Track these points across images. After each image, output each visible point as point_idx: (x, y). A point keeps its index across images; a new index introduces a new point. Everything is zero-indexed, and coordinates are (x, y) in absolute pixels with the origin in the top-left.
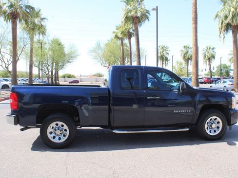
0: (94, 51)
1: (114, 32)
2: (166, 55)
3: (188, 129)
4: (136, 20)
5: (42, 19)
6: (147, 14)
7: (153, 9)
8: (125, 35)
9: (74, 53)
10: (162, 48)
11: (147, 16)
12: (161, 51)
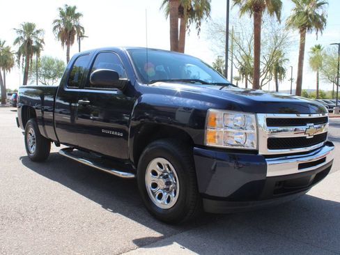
3: (133, 176)
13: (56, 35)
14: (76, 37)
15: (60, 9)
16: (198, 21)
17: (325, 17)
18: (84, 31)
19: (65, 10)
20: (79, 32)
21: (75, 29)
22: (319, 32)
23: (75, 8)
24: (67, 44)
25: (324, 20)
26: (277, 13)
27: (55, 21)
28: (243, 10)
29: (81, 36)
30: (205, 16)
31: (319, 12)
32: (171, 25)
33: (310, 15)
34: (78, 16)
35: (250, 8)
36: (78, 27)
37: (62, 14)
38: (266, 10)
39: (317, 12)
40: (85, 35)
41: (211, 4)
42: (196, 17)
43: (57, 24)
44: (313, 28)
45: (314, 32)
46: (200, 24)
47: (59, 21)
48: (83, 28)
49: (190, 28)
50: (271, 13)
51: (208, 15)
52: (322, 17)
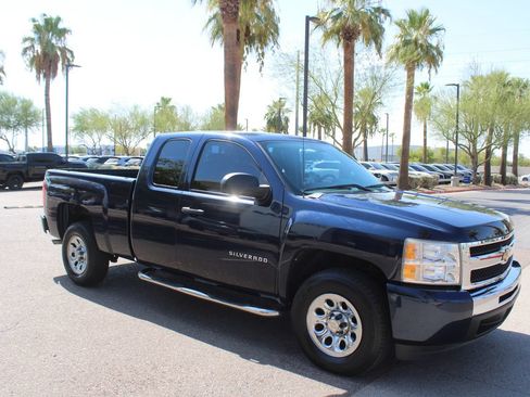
3: (277, 314)
5: (433, 31)
13: (28, 63)
14: (60, 65)
15: (34, 21)
16: (260, 51)
17: (441, 49)
18: (73, 56)
19: (42, 23)
20: (64, 57)
21: (59, 53)
22: (433, 71)
23: (59, 19)
24: (45, 76)
25: (440, 53)
26: (376, 43)
27: (25, 40)
28: (327, 36)
29: (68, 66)
30: (271, 44)
31: (433, 41)
32: (226, 59)
33: (421, 46)
34: (63, 32)
35: (338, 33)
36: (64, 50)
37: (38, 29)
38: (361, 37)
39: (429, 41)
40: (74, 63)
41: (280, 25)
42: (257, 44)
43: (28, 44)
44: (425, 63)
45: (426, 69)
46: (263, 54)
47: (33, 40)
48: (71, 52)
49: (247, 60)
50: (368, 43)
51: (275, 42)
52: (437, 48)
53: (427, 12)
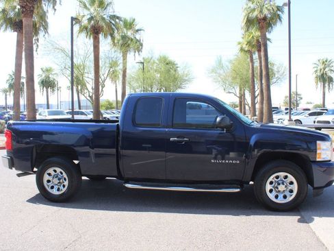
0: (213, 71)
1: (239, 43)
2: (329, 74)
3: (238, 190)
4: (262, 23)
5: (138, 31)
6: (279, 13)
7: (285, 4)
8: (253, 46)
9: (187, 75)
10: (323, 63)
11: (279, 15)
12: (322, 67)
35: (86, 29)
46: (38, 40)
53: (134, 20)
